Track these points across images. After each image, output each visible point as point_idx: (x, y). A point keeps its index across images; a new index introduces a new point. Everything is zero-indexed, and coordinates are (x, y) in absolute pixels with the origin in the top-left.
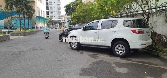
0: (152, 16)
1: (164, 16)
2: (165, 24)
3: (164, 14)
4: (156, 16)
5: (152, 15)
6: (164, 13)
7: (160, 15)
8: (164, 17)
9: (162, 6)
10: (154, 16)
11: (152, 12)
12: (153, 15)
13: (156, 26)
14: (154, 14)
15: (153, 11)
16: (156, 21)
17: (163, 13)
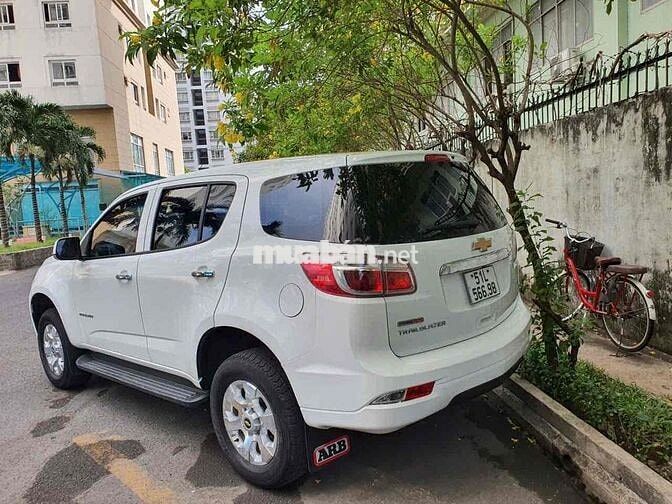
0: (571, 139)
1: (639, 131)
2: (648, 183)
3: (639, 114)
4: (595, 134)
5: (571, 133)
6: (637, 111)
7: (613, 125)
8: (639, 140)
9: (625, 64)
10: (585, 136)
11: (574, 113)
12: (577, 133)
13: (597, 198)
14: (582, 126)
15: (579, 106)
16: (596, 171)
17: (631, 112)
